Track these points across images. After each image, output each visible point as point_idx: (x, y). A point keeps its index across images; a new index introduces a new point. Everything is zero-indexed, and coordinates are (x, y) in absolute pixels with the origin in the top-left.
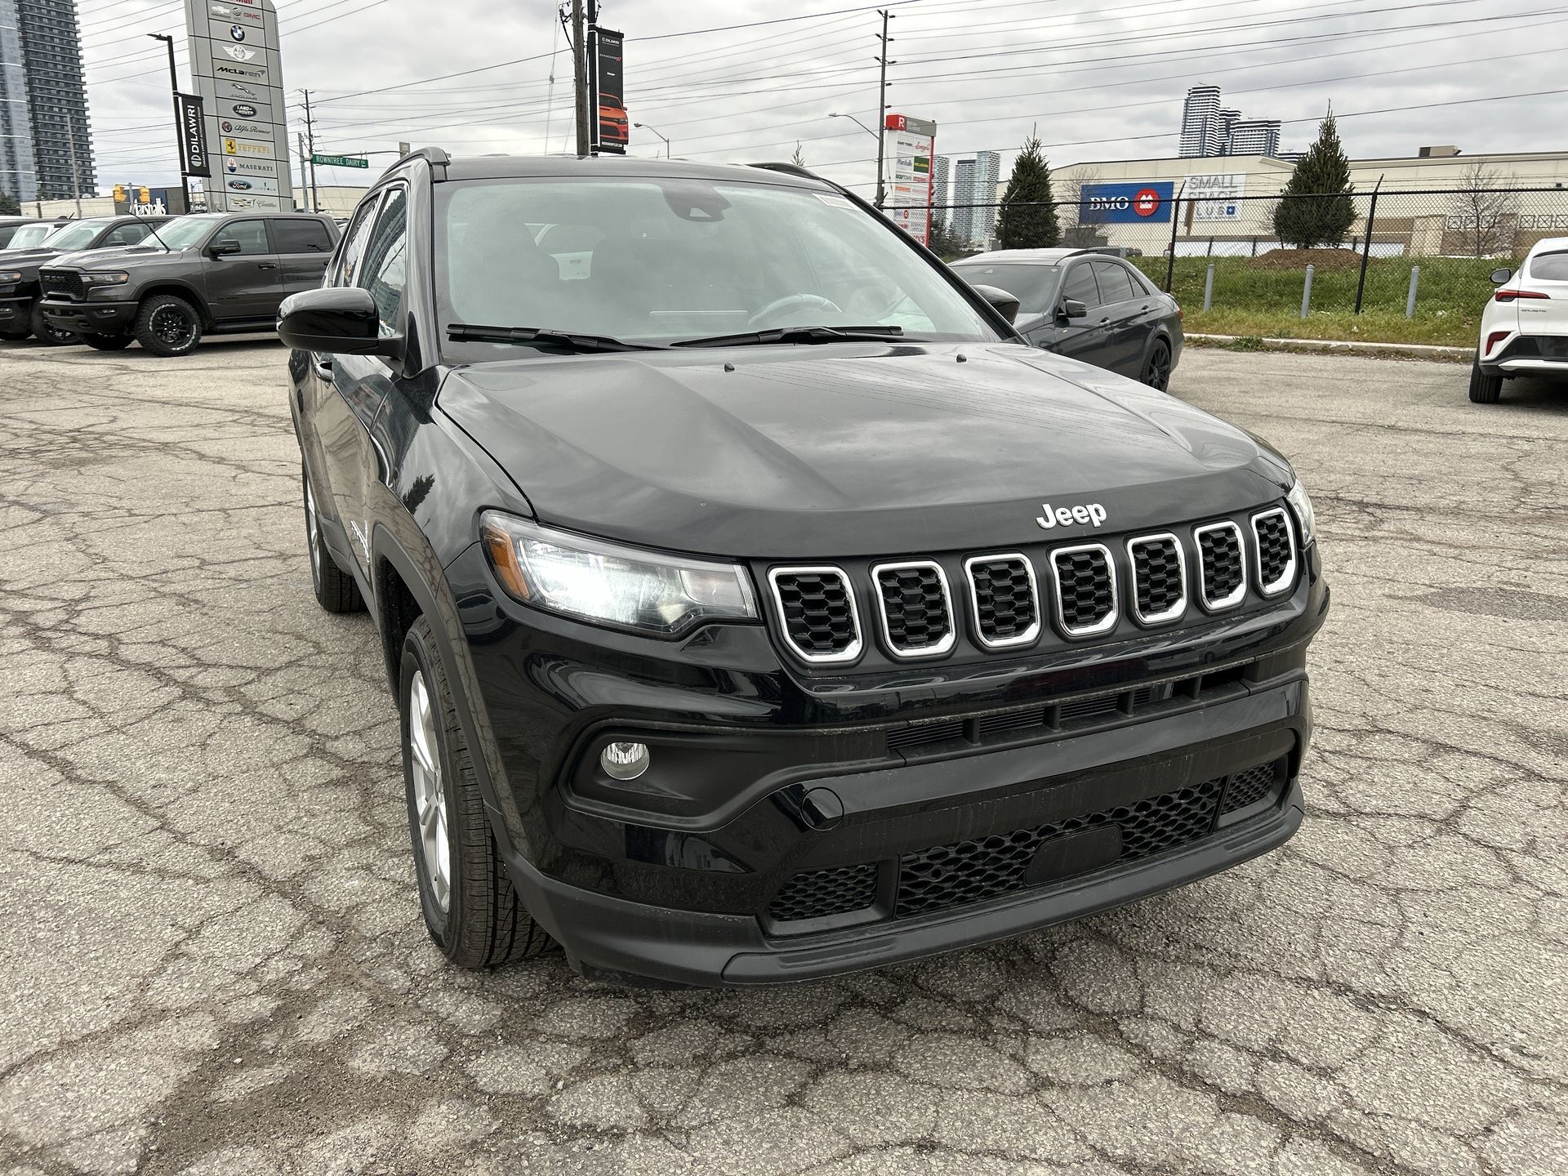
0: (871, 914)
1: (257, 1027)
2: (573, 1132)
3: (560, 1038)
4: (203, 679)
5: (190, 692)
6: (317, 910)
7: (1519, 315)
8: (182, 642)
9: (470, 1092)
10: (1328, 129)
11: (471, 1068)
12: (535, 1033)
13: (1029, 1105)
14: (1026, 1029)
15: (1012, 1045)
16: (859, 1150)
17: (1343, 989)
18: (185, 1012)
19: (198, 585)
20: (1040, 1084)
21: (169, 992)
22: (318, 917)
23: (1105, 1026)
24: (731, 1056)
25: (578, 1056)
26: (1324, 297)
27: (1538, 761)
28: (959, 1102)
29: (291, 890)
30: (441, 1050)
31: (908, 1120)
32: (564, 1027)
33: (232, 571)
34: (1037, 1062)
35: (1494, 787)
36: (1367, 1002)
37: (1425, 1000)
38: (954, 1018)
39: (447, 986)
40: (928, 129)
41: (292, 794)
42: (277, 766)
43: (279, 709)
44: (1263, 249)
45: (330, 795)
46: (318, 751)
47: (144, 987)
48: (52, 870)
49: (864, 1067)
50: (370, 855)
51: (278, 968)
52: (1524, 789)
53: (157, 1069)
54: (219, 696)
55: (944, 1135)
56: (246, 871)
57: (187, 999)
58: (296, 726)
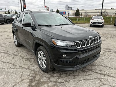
0: (80, 65)
1: (32, 79)
2: (60, 83)
3: (55, 77)
4: (10, 53)
5: (9, 54)
6: (31, 70)
7: (93, 21)
8: (6, 50)
9: (51, 81)
10: (78, 8)
11: (50, 79)
12: (53, 76)
13: (89, 76)
14: (86, 71)
15: (86, 72)
16: (80, 81)
17: (103, 66)
18: (26, 79)
19: (4, 45)
20: (89, 75)
21: (23, 78)
22: (32, 71)
23: (91, 70)
24: (68, 76)
25: (58, 78)
26: (79, 20)
27: (106, 50)
28: (84, 77)
29: (28, 69)
30: (47, 79)
31: (82, 78)
32: (55, 76)
33: (6, 44)
34: (88, 73)
35: (104, 52)
36: (104, 66)
37: (108, 66)
38: (81, 71)
39: (45, 74)
40: (48, 7)
41: (23, 61)
42: (21, 59)
43: (18, 55)
44: (74, 16)
45: (26, 61)
46: (23, 58)
47: (21, 78)
48: (7, 70)
49: (77, 75)
50: (33, 65)
51: (31, 75)
52: (106, 52)
53: (26, 84)
54: (12, 54)
55: (85, 79)
56: (23, 68)
57: (25, 78)
58: (20, 56)
